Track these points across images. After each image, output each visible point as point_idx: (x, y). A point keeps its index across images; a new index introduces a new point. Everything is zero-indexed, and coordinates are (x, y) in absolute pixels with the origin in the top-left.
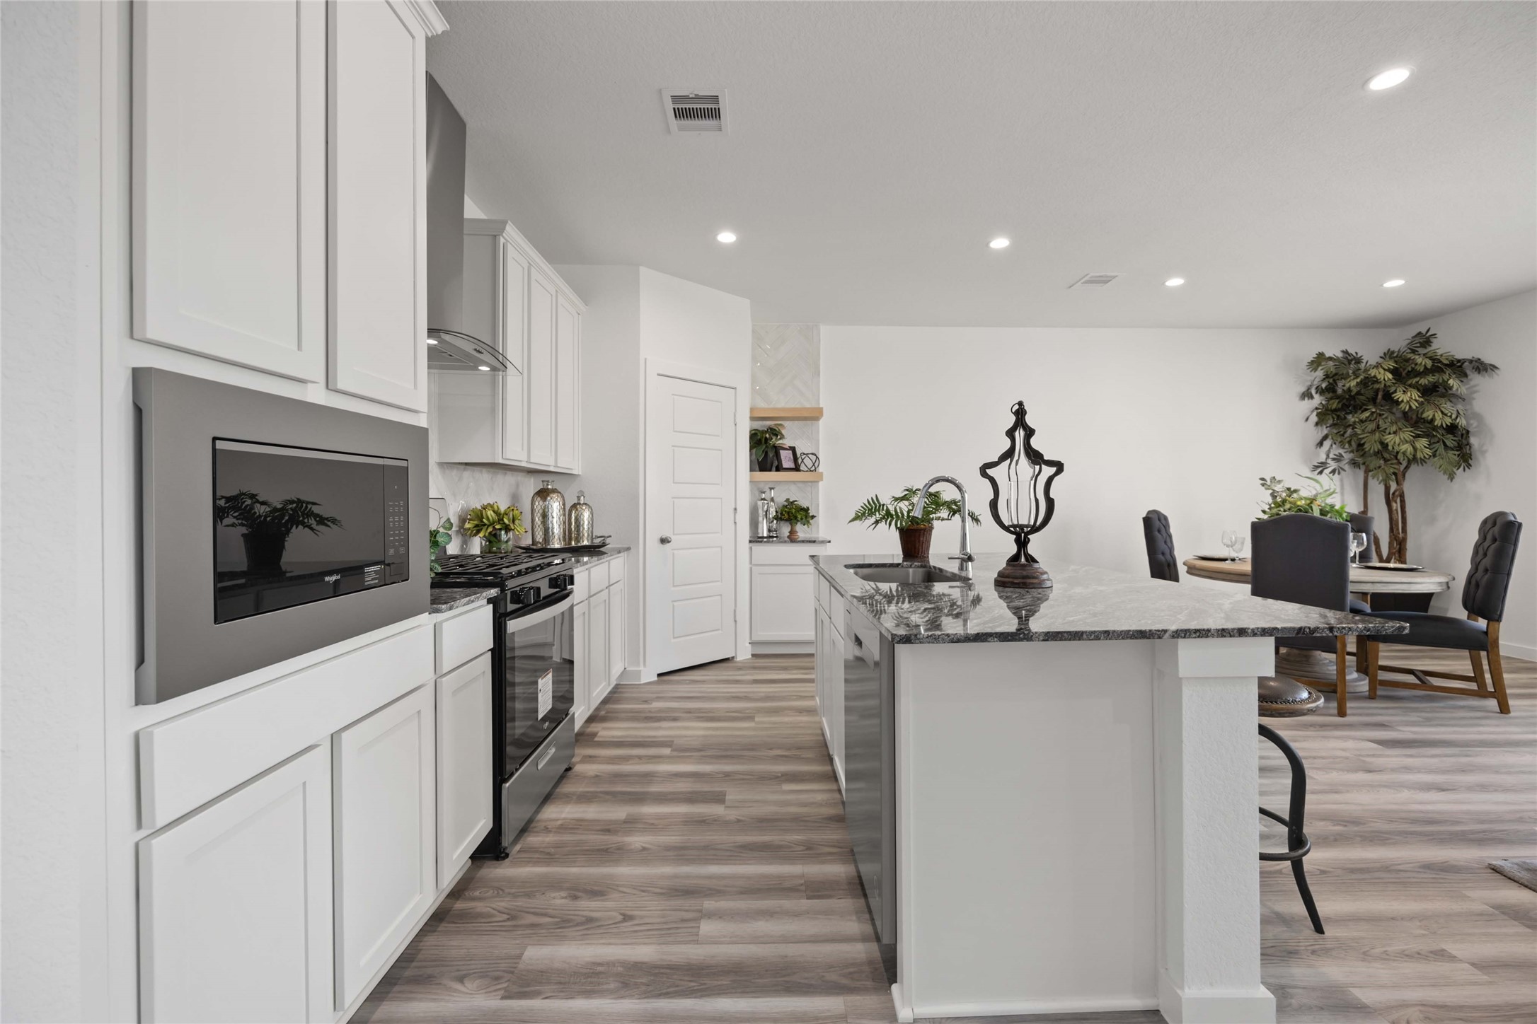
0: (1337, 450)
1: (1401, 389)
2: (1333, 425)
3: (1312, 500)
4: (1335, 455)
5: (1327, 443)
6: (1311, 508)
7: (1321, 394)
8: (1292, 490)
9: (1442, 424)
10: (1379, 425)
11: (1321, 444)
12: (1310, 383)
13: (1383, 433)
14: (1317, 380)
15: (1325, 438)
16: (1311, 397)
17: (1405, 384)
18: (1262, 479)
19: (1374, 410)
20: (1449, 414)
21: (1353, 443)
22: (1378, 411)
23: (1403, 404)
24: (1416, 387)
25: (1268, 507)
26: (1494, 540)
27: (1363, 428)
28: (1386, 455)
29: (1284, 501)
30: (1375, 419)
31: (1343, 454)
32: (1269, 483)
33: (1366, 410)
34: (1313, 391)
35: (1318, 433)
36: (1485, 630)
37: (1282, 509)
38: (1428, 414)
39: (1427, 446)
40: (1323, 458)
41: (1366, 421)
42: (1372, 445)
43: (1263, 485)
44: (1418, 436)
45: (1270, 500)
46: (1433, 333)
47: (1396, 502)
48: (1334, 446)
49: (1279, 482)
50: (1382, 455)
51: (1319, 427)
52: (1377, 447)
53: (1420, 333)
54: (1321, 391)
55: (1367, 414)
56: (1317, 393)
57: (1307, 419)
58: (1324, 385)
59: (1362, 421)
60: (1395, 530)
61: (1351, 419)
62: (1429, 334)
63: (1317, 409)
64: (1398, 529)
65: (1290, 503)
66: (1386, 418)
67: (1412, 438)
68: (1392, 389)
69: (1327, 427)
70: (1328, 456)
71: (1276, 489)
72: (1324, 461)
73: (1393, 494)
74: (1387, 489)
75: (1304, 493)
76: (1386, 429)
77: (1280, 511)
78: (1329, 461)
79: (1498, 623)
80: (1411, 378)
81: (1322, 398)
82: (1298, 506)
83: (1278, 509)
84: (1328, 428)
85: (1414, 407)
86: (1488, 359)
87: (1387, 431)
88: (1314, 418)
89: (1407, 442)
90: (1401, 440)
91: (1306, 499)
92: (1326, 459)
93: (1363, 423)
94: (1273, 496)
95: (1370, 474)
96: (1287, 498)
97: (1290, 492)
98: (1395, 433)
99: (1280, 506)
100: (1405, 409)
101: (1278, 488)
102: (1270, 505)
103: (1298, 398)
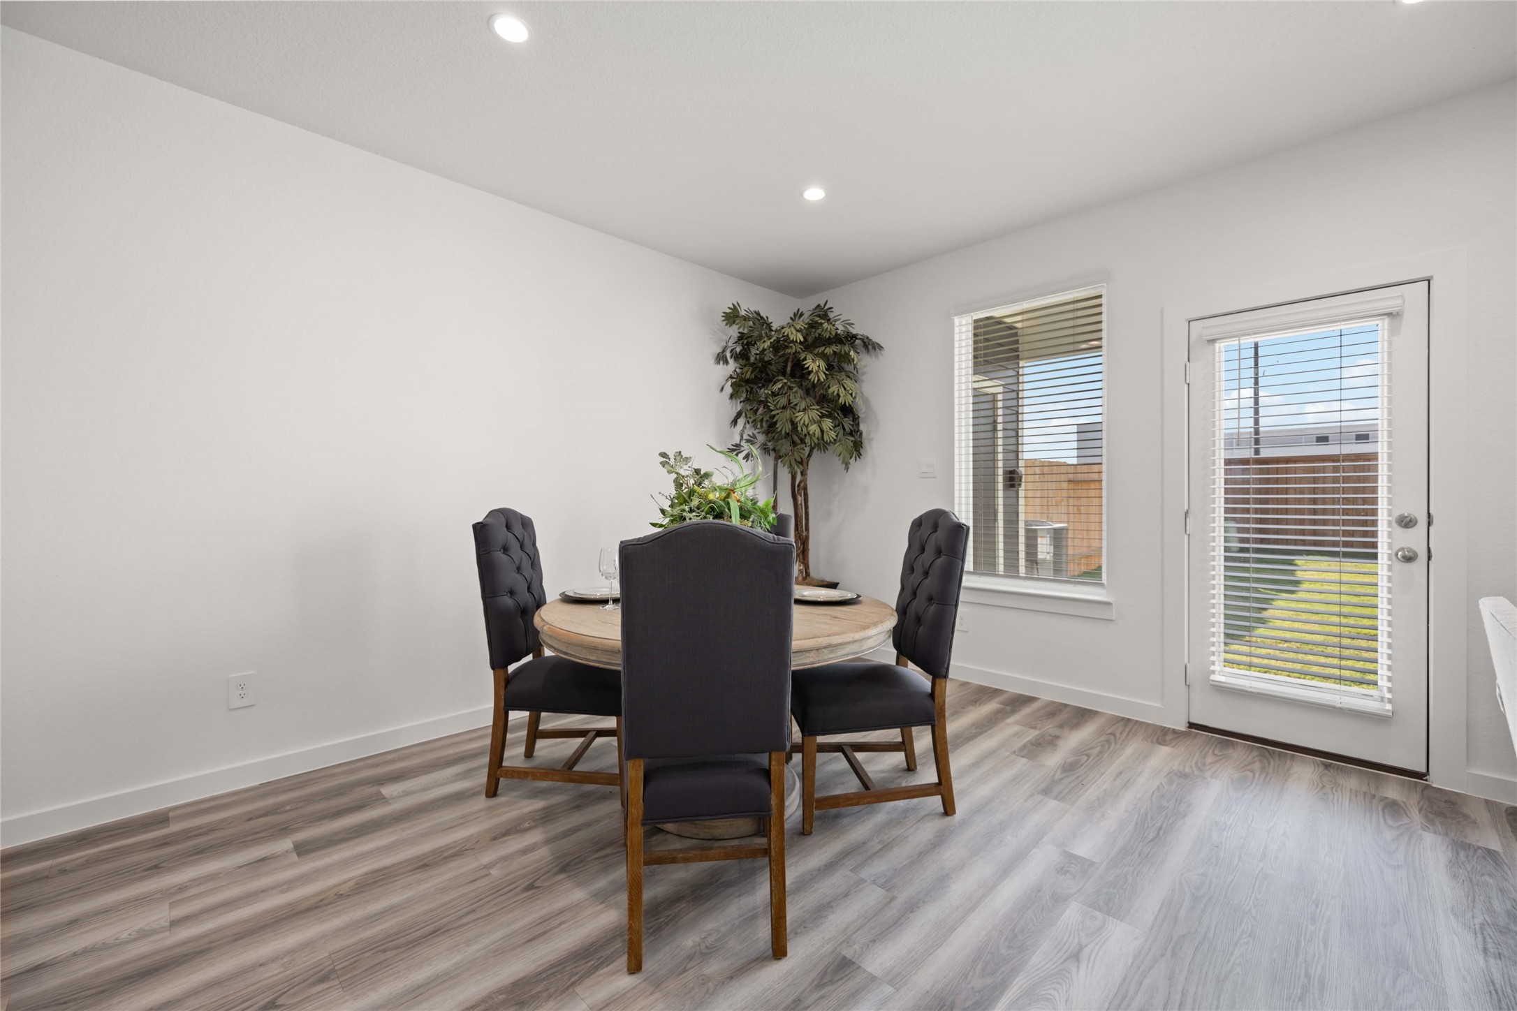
0: (749, 431)
1: (809, 356)
2: (747, 400)
3: (729, 492)
4: (749, 435)
5: (741, 421)
6: (728, 504)
7: (735, 360)
8: (702, 473)
9: (845, 402)
10: (789, 400)
11: (735, 422)
12: (724, 344)
13: (793, 410)
14: (732, 341)
15: (739, 415)
16: (726, 362)
17: (811, 353)
18: (663, 455)
19: (786, 381)
20: (850, 392)
21: (764, 424)
22: (789, 384)
23: (812, 374)
24: (823, 356)
25: (670, 503)
26: (939, 553)
27: (775, 403)
28: (796, 438)
29: (692, 493)
30: (786, 393)
31: (757, 435)
32: (672, 461)
33: (778, 381)
34: (728, 355)
35: (732, 408)
36: (929, 690)
37: (687, 508)
38: (834, 389)
39: (832, 428)
40: (737, 440)
41: (778, 395)
42: (783, 426)
43: (663, 464)
44: (822, 416)
45: (672, 491)
46: (830, 307)
47: (801, 496)
48: (747, 426)
49: (687, 460)
50: (792, 437)
51: (734, 400)
52: (788, 427)
53: (819, 306)
54: (737, 357)
55: (779, 385)
56: (731, 357)
57: (722, 389)
58: (738, 350)
59: (774, 394)
60: (800, 527)
61: (763, 392)
62: (826, 308)
63: (731, 377)
64: (802, 527)
65: (700, 496)
66: (796, 392)
67: (818, 417)
68: (803, 356)
69: (741, 402)
70: (742, 436)
71: (682, 472)
72: (738, 443)
73: (799, 485)
74: (794, 478)
75: (719, 480)
76: (796, 405)
77: (684, 510)
78: (743, 443)
79: (945, 680)
80: (818, 347)
81: (736, 365)
82: (711, 502)
83: (682, 507)
84: (742, 404)
85: (822, 380)
86: (875, 338)
87: (798, 408)
88: (729, 389)
89: (815, 422)
90: (809, 418)
91: (721, 489)
92: (741, 440)
93: (775, 396)
94: (678, 485)
95: (780, 461)
96: (696, 487)
97: (701, 476)
98: (804, 410)
99: (685, 502)
100: (814, 381)
101: (685, 470)
102: (672, 500)
103: (713, 361)
